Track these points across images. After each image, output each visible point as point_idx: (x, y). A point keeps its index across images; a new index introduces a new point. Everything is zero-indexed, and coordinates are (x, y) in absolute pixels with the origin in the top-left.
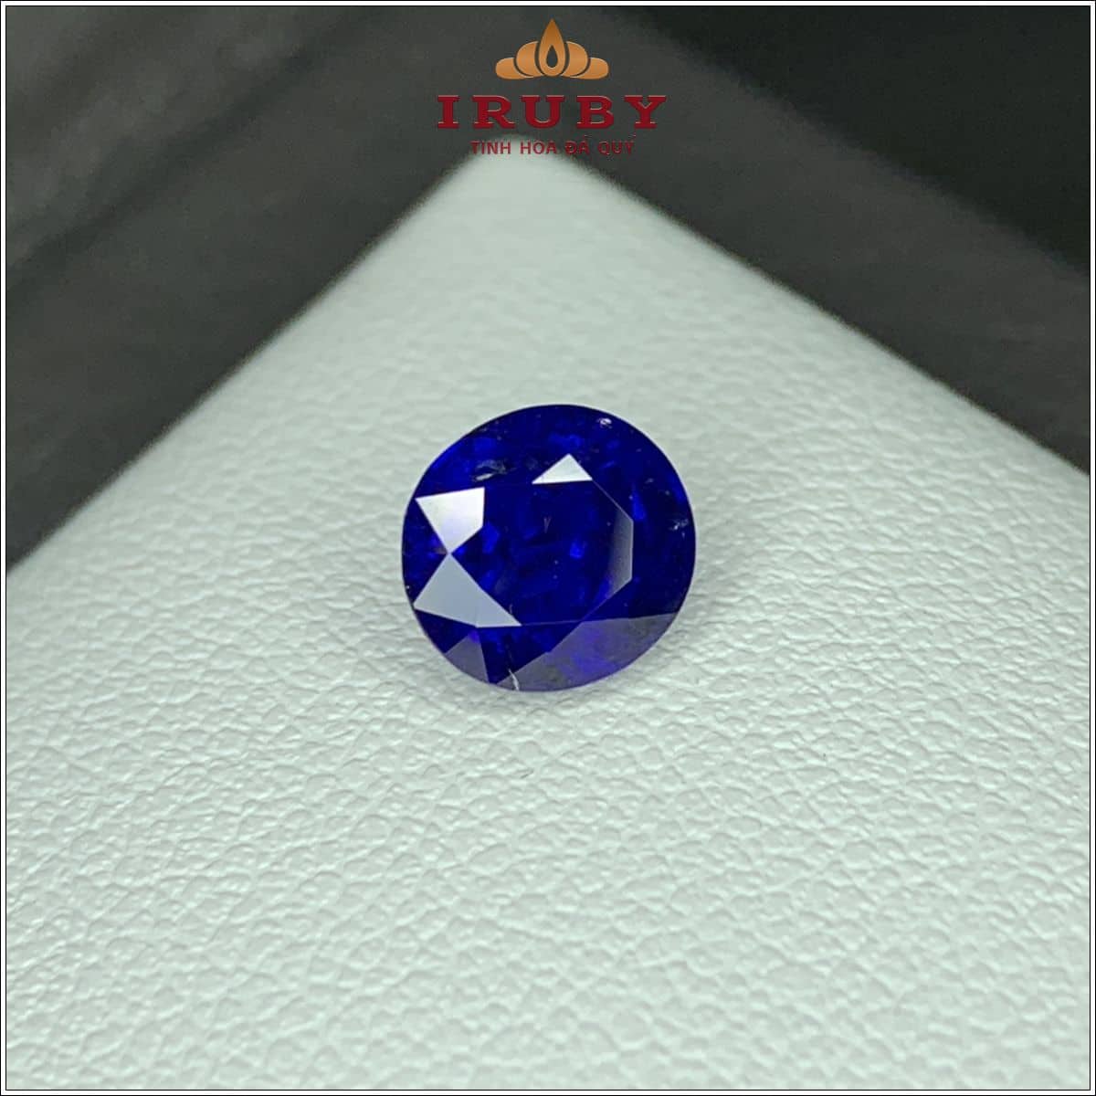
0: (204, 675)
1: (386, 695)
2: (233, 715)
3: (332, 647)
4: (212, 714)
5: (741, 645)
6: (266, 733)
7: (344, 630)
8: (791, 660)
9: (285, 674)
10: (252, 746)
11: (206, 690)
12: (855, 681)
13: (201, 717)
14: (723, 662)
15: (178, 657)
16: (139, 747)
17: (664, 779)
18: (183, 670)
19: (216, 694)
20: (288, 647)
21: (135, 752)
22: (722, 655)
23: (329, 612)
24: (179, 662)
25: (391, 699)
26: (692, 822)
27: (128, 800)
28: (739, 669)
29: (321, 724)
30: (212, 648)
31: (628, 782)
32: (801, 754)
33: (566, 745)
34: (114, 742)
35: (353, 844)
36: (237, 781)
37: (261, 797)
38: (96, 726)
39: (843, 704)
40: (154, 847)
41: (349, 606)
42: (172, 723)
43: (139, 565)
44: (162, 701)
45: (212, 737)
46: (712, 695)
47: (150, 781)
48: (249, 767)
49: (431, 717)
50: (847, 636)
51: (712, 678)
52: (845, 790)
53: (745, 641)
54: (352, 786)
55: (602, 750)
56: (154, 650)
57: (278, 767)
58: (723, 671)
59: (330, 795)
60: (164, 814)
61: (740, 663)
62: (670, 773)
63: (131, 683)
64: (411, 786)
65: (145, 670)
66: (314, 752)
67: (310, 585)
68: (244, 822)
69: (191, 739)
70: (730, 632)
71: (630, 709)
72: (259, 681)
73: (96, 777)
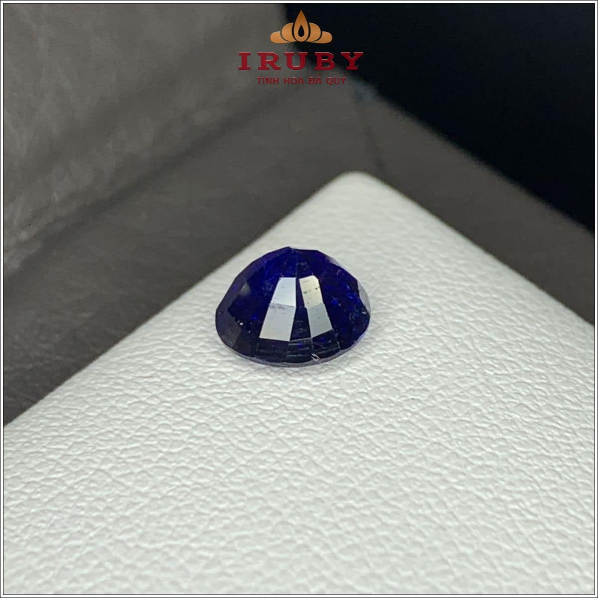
0: (189, 438)
1: (291, 458)
2: (206, 461)
3: (261, 429)
4: (194, 460)
5: (489, 450)
6: (225, 472)
7: (267, 421)
8: (517, 461)
9: (235, 442)
10: (216, 478)
11: (191, 446)
12: (554, 476)
13: (187, 460)
14: (480, 458)
15: (174, 427)
16: (152, 473)
17: (447, 518)
18: (177, 435)
19: (196, 449)
20: (236, 427)
21: (150, 476)
22: (479, 454)
23: (260, 411)
24: (174, 430)
25: (295, 460)
26: (463, 543)
27: (146, 501)
28: (488, 463)
29: (256, 470)
30: (194, 424)
31: (426, 518)
32: (523, 512)
33: (392, 494)
34: (139, 470)
35: (273, 536)
36: (209, 496)
37: (222, 506)
38: (128, 460)
39: (547, 488)
40: (161, 528)
41: (271, 408)
42: (170, 462)
43: (151, 377)
44: (165, 450)
45: (194, 472)
46: (474, 476)
47: (159, 493)
48: (214, 490)
49: (317, 472)
50: (548, 452)
51: (473, 466)
52: (548, 534)
53: (492, 448)
54: (273, 505)
55: (413, 499)
56: (160, 423)
57: (231, 491)
58: (480, 463)
59: (260, 510)
60: (167, 510)
61: (490, 459)
62: (450, 516)
63: (147, 439)
64: (306, 508)
65: (156, 433)
66: (251, 485)
67: (248, 395)
68: (212, 520)
69: (183, 472)
70: (484, 443)
71: (428, 478)
72: (220, 444)
73: (128, 488)
